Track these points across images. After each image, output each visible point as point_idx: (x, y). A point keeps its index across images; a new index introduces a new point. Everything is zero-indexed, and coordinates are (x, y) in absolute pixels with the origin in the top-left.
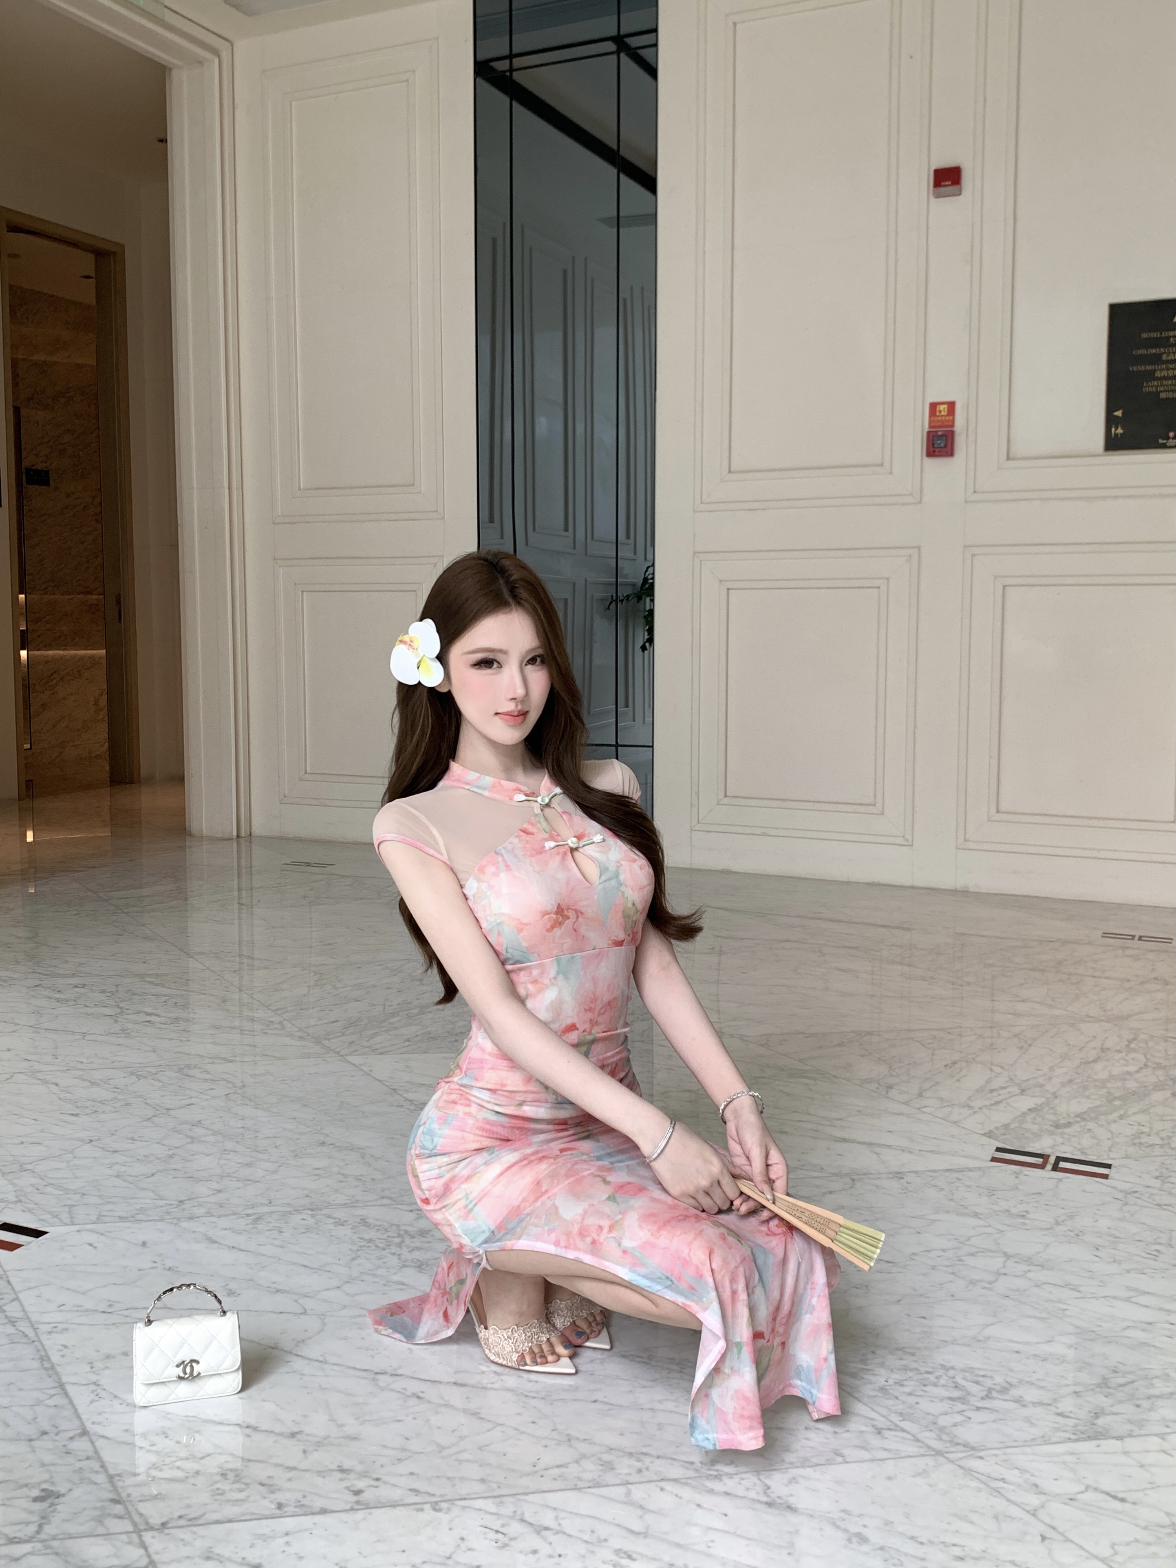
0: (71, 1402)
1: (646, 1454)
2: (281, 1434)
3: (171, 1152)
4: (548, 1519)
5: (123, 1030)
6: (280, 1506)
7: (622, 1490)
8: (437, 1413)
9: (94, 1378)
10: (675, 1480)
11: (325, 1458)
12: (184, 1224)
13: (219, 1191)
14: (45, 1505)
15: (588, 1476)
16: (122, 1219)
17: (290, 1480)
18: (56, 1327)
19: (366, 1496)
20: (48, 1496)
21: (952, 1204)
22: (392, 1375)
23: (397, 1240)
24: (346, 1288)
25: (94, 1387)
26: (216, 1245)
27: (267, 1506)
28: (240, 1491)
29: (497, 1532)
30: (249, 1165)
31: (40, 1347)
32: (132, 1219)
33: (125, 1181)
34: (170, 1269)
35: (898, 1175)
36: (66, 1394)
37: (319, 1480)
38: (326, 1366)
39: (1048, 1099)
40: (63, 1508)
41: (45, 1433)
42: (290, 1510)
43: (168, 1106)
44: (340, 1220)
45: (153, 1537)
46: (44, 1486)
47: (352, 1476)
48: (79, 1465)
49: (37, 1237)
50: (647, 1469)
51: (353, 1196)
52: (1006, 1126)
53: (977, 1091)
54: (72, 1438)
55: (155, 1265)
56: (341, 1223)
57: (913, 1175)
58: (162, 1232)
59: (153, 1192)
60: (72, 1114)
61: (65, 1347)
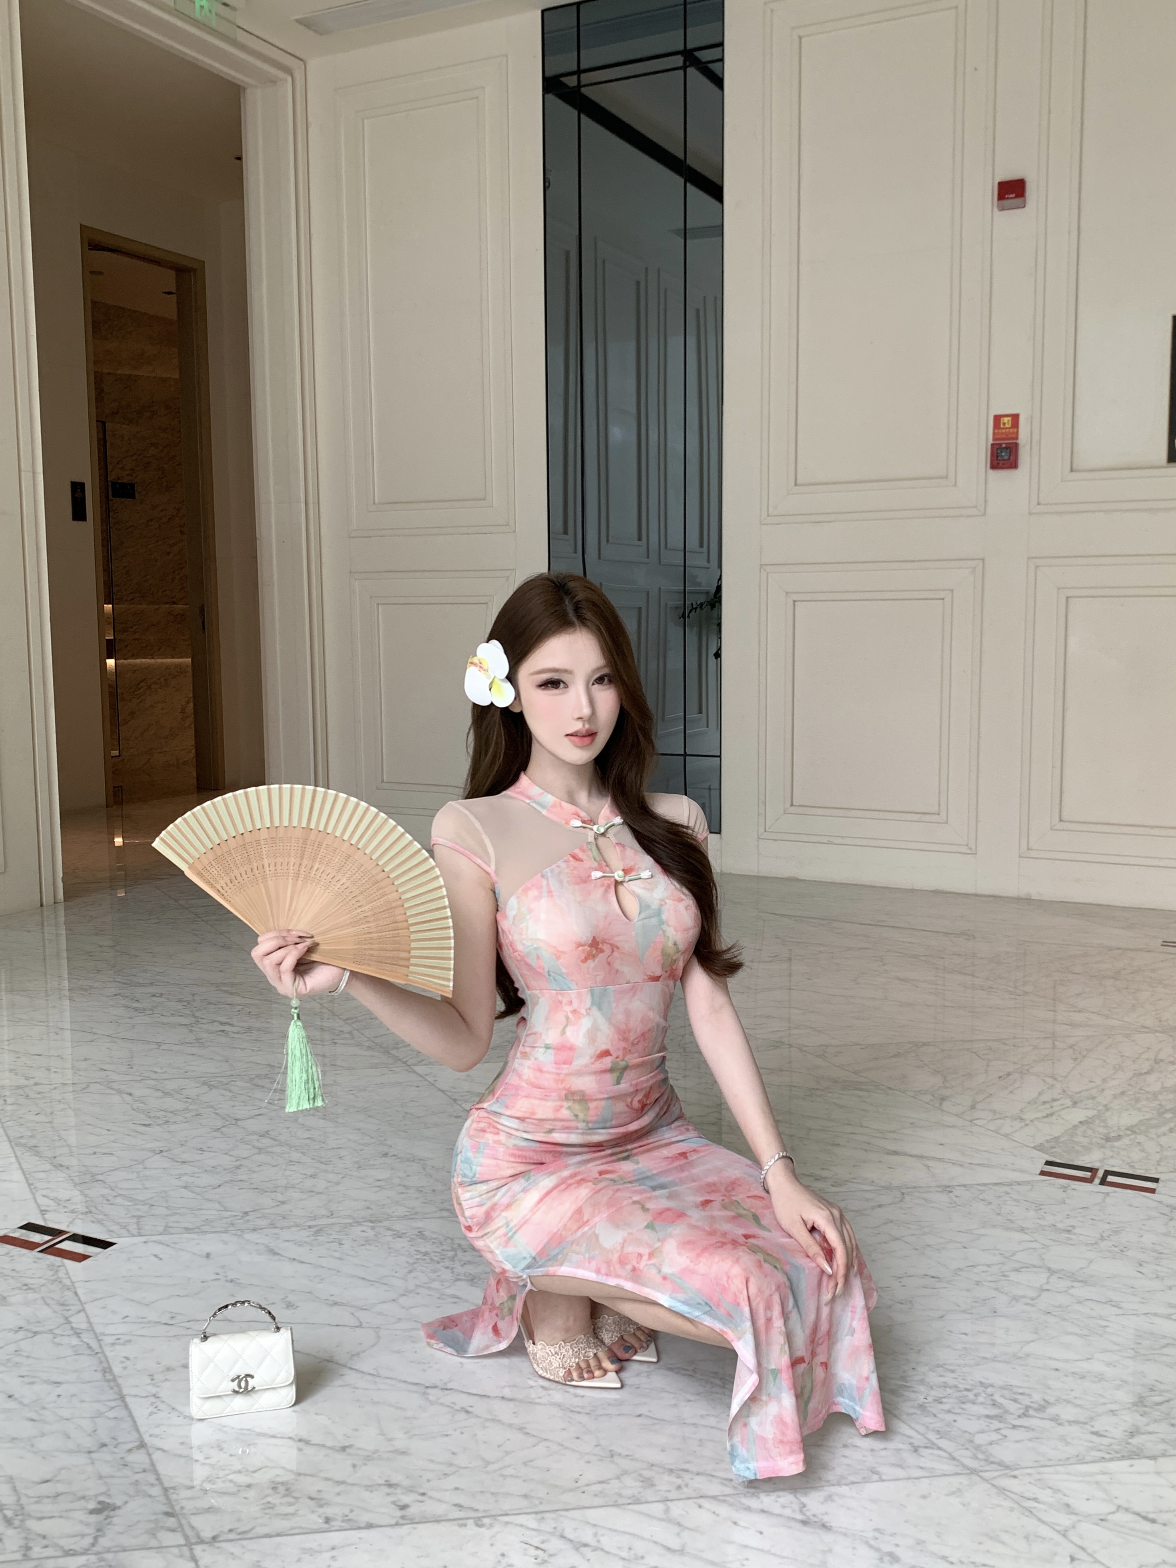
0: (131, 1415)
1: (687, 1471)
2: (332, 1448)
3: (238, 1163)
4: (587, 1536)
5: (198, 1040)
6: (327, 1520)
7: (660, 1507)
8: (484, 1427)
9: (154, 1390)
10: (714, 1498)
11: (374, 1472)
12: (249, 1236)
13: (283, 1203)
14: (101, 1517)
15: (629, 1492)
16: (188, 1230)
17: (339, 1494)
18: (118, 1339)
19: (410, 1512)
20: (104, 1508)
21: (999, 1217)
22: (442, 1389)
23: (451, 1254)
24: (402, 1300)
25: (153, 1400)
26: (277, 1257)
27: (315, 1520)
28: (291, 1505)
29: (537, 1548)
30: (313, 1176)
31: (103, 1359)
32: (197, 1230)
33: (193, 1192)
34: (232, 1281)
35: (947, 1189)
36: (126, 1406)
37: (366, 1495)
38: (377, 1379)
39: (1099, 1111)
40: (119, 1520)
41: (104, 1445)
42: (336, 1524)
43: (238, 1117)
44: (398, 1232)
45: (204, 1551)
46: (101, 1498)
47: (399, 1491)
48: (138, 1477)
49: (105, 1248)
50: (687, 1485)
51: (413, 1208)
52: (1056, 1139)
53: (1029, 1103)
54: (130, 1451)
55: (218, 1277)
56: (399, 1235)
57: (963, 1188)
58: (226, 1243)
59: (220, 1203)
60: (144, 1125)
61: (127, 1358)
